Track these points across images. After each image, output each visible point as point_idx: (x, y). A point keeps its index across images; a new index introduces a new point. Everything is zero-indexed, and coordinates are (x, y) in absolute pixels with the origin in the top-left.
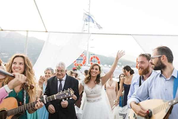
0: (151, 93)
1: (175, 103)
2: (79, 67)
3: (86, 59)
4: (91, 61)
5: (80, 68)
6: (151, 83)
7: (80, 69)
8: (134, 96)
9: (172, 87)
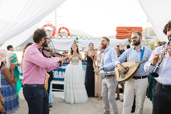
0: (128, 58)
1: (142, 63)
3: (55, 30)
4: (60, 33)
9: (140, 55)
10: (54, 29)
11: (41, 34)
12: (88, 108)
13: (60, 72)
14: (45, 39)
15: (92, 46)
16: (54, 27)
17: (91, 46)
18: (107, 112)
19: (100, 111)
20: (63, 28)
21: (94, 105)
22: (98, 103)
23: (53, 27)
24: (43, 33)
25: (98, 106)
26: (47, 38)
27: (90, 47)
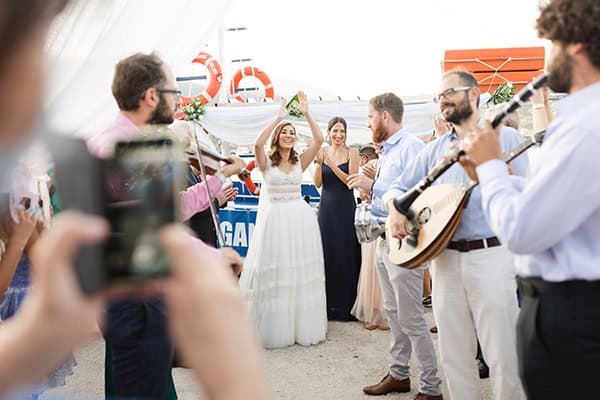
2: (196, 108)
3: (220, 75)
4: (237, 91)
5: (201, 113)
6: (434, 153)
7: (200, 117)
8: (396, 185)
10: (216, 72)
11: (142, 72)
12: (332, 361)
13: (240, 226)
14: (161, 93)
15: (342, 131)
16: (215, 62)
17: (336, 131)
18: (396, 370)
19: (376, 372)
20: (248, 72)
21: (355, 349)
22: (370, 341)
23: (212, 65)
24: (149, 68)
25: (369, 351)
26: (167, 87)
27: (332, 133)
